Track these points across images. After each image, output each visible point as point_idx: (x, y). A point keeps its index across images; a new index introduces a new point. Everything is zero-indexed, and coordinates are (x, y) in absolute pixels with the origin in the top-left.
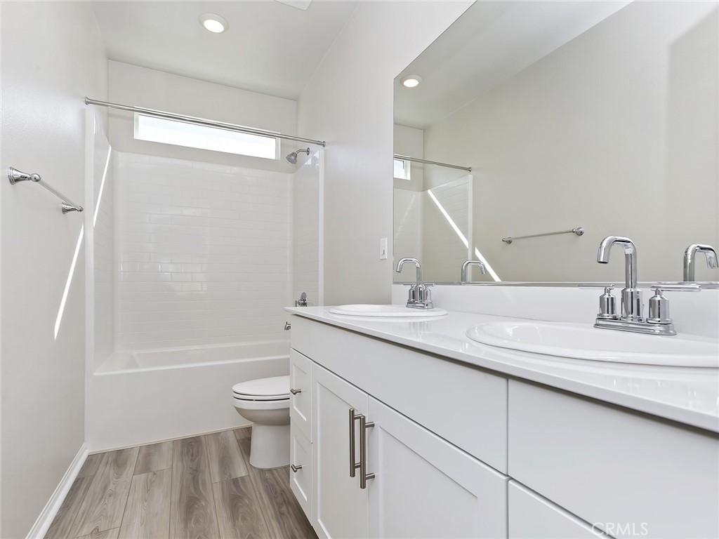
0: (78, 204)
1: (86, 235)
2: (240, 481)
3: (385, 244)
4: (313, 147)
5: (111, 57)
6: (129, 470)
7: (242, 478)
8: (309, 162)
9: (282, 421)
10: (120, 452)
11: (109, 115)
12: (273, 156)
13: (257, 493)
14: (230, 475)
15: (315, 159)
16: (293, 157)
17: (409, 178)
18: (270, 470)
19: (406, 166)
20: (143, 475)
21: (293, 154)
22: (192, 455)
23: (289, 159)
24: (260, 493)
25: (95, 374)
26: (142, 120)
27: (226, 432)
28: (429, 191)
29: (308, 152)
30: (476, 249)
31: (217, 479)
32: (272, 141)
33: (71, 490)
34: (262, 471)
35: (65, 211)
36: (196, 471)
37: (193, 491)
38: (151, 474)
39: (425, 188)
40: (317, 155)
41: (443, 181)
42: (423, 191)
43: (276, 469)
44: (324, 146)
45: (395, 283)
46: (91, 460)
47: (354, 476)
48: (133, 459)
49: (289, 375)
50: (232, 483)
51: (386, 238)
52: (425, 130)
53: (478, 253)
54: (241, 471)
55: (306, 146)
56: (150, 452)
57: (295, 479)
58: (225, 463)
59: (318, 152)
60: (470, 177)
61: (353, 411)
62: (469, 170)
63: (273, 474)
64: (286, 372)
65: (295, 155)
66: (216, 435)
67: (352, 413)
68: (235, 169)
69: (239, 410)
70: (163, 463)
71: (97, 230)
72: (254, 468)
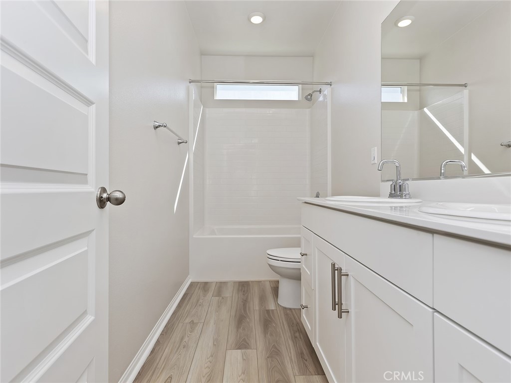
0: (185, 139)
1: (189, 157)
2: (271, 312)
3: (376, 152)
4: (323, 87)
5: (203, 54)
6: (210, 294)
7: (272, 310)
8: (321, 99)
9: (296, 277)
10: (206, 283)
11: (202, 87)
12: (296, 99)
13: (281, 321)
14: (265, 307)
15: (325, 96)
16: (309, 97)
17: (406, 101)
18: (290, 309)
19: (403, 91)
20: (217, 298)
21: (309, 95)
22: (244, 291)
23: (306, 98)
24: (282, 321)
25: (194, 236)
26: (219, 87)
27: (264, 281)
28: (425, 110)
29: (320, 91)
30: (472, 155)
31: (257, 308)
32: (296, 88)
33: (182, 298)
34: (285, 308)
35: (179, 143)
36: (246, 301)
37: (243, 312)
38: (221, 298)
39: (421, 107)
40: (326, 92)
41: (440, 99)
42: (420, 109)
43: (294, 309)
44: (331, 85)
45: (383, 181)
46: (192, 285)
47: (335, 310)
48: (213, 288)
49: (300, 247)
50: (266, 312)
51: (376, 148)
52: (421, 59)
53: (474, 158)
54: (272, 306)
55: (318, 88)
56: (221, 285)
57: (304, 315)
58: (263, 299)
59: (327, 90)
60: (466, 92)
61: (334, 265)
62: (465, 86)
63: (292, 312)
64: (299, 246)
65: (311, 95)
66: (259, 282)
67: (333, 265)
68: (273, 110)
69: (270, 266)
70: (228, 293)
71: (194, 154)
72: (281, 306)
